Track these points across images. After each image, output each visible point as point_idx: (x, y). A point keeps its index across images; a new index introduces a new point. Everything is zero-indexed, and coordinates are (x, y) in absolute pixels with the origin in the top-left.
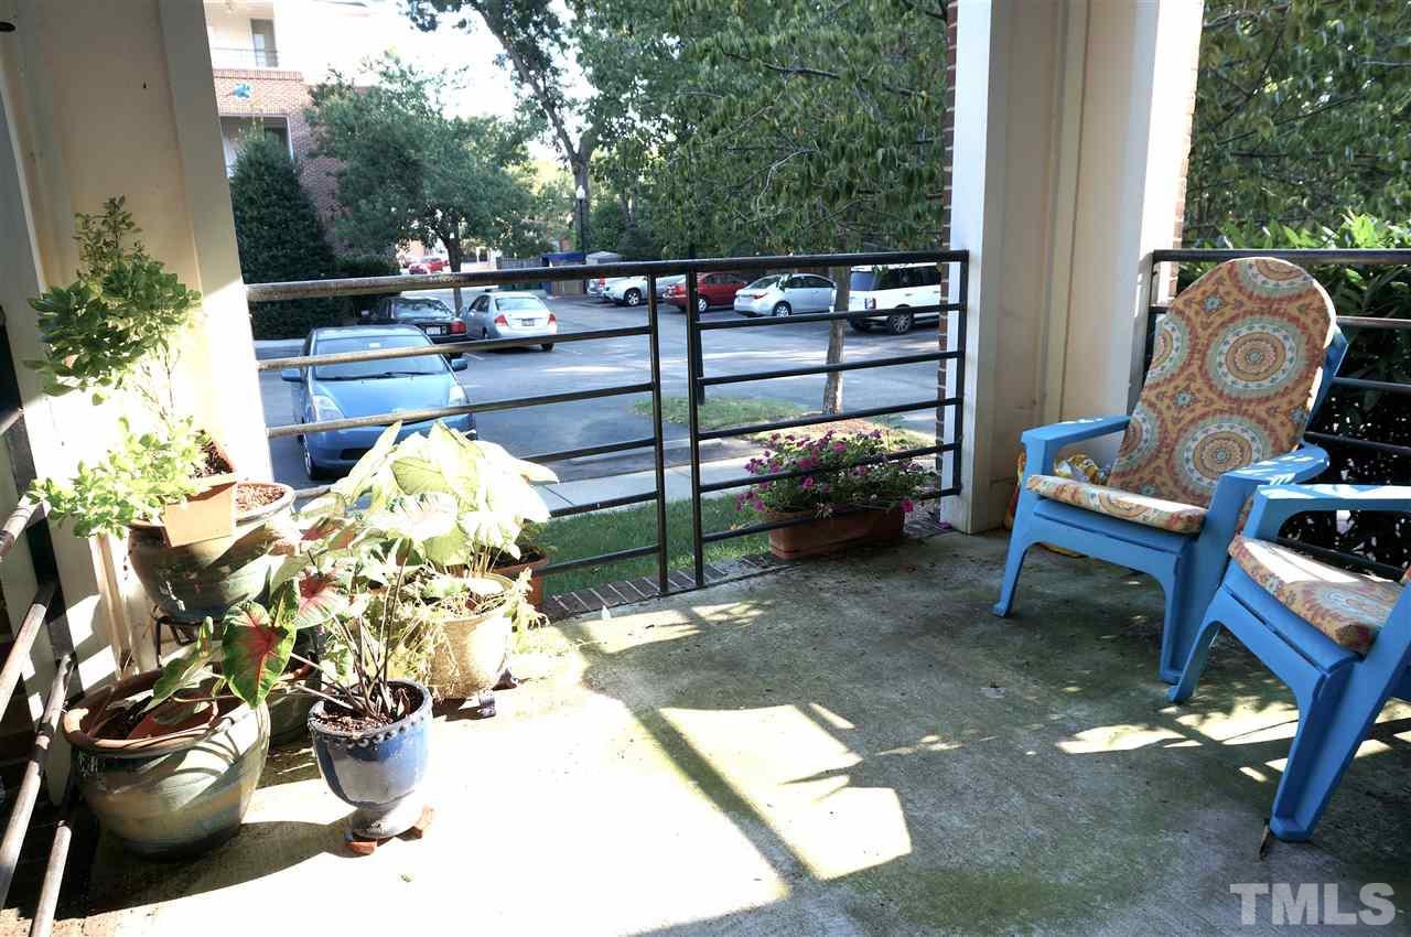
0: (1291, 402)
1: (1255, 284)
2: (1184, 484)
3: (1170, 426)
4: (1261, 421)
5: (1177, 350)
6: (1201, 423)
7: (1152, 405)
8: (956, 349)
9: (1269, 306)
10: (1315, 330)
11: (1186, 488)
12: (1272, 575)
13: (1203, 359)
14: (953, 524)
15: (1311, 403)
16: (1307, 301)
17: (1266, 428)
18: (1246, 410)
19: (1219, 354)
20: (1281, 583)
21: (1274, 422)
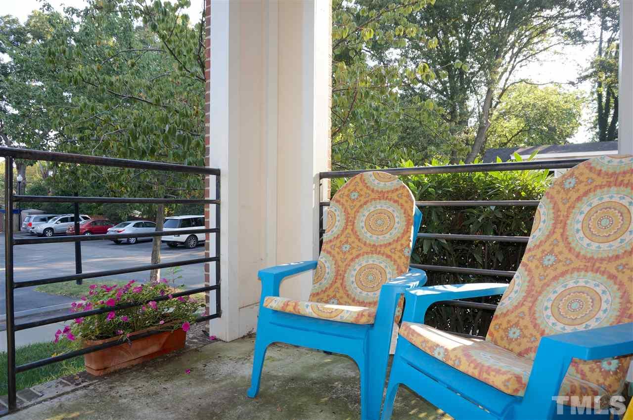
0: (402, 245)
1: (374, 184)
2: (353, 296)
3: (340, 263)
4: (388, 256)
5: (339, 221)
6: (357, 260)
7: (329, 253)
8: (215, 227)
9: (383, 195)
10: (407, 206)
11: (354, 298)
12: (438, 346)
13: (353, 225)
14: (217, 337)
15: (411, 245)
16: (400, 192)
17: (391, 260)
18: (380, 251)
19: (360, 223)
20: (446, 350)
21: (396, 257)
